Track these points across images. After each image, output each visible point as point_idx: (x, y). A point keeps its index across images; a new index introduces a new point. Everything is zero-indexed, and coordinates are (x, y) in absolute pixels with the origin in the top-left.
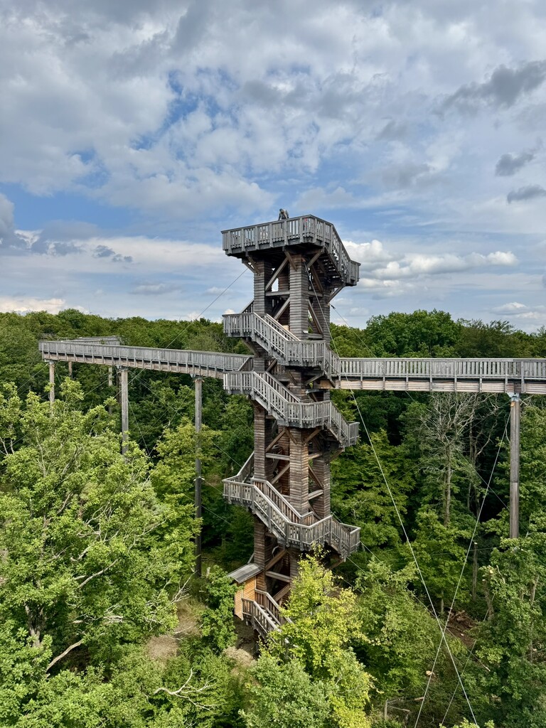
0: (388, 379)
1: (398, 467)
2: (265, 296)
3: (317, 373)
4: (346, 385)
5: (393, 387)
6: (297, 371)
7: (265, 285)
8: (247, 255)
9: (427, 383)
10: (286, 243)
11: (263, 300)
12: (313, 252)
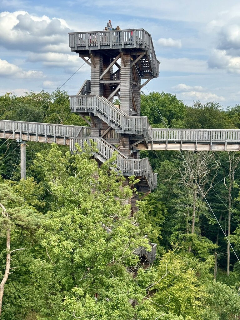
0: (184, 143)
1: (153, 208)
2: (100, 83)
3: (140, 139)
4: (156, 147)
5: (187, 148)
6: (125, 137)
7: (100, 75)
8: (90, 53)
9: (208, 146)
10: (123, 47)
11: (99, 85)
12: (138, 54)
